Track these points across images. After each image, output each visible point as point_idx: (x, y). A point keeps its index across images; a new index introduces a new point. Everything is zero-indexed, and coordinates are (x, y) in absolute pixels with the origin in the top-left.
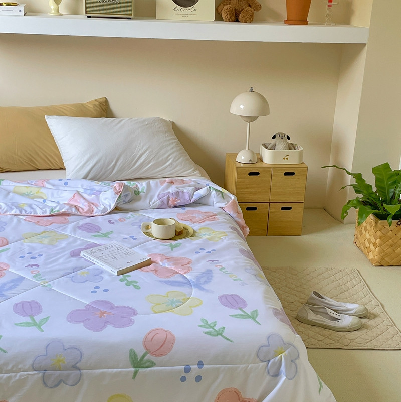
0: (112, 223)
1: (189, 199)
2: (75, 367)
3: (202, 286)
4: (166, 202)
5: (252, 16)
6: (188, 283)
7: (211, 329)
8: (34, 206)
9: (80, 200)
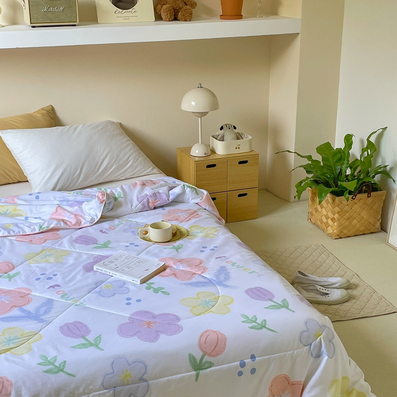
0: (105, 232)
1: (167, 199)
2: (142, 380)
3: (225, 283)
4: (146, 205)
5: (191, 14)
6: (209, 282)
7: (254, 324)
8: (21, 226)
9: (64, 213)
